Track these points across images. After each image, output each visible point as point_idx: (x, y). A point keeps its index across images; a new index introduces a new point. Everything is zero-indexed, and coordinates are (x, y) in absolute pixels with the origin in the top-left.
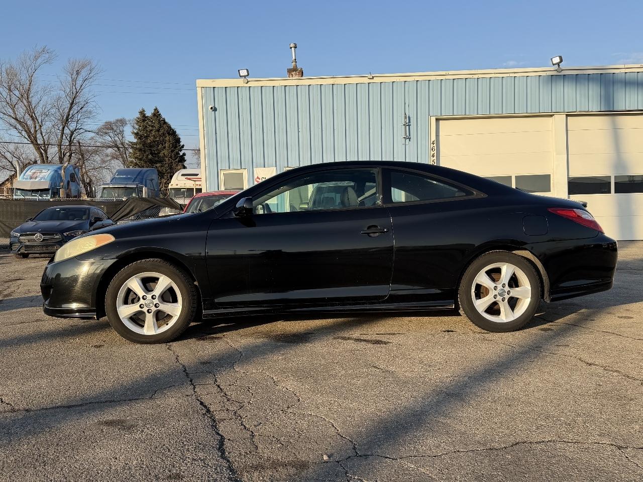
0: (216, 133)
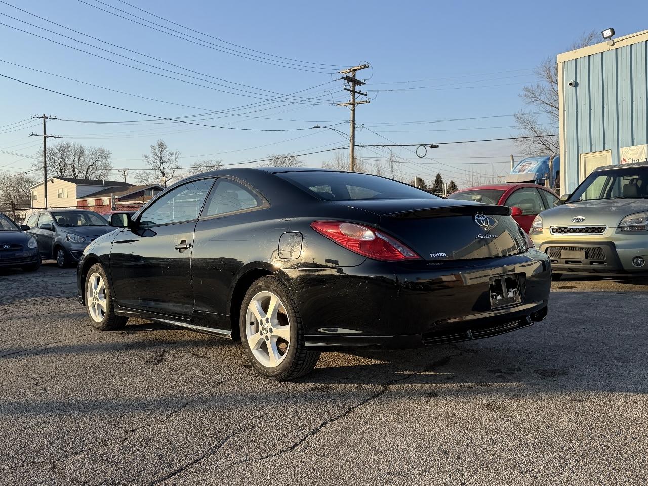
0: (577, 112)
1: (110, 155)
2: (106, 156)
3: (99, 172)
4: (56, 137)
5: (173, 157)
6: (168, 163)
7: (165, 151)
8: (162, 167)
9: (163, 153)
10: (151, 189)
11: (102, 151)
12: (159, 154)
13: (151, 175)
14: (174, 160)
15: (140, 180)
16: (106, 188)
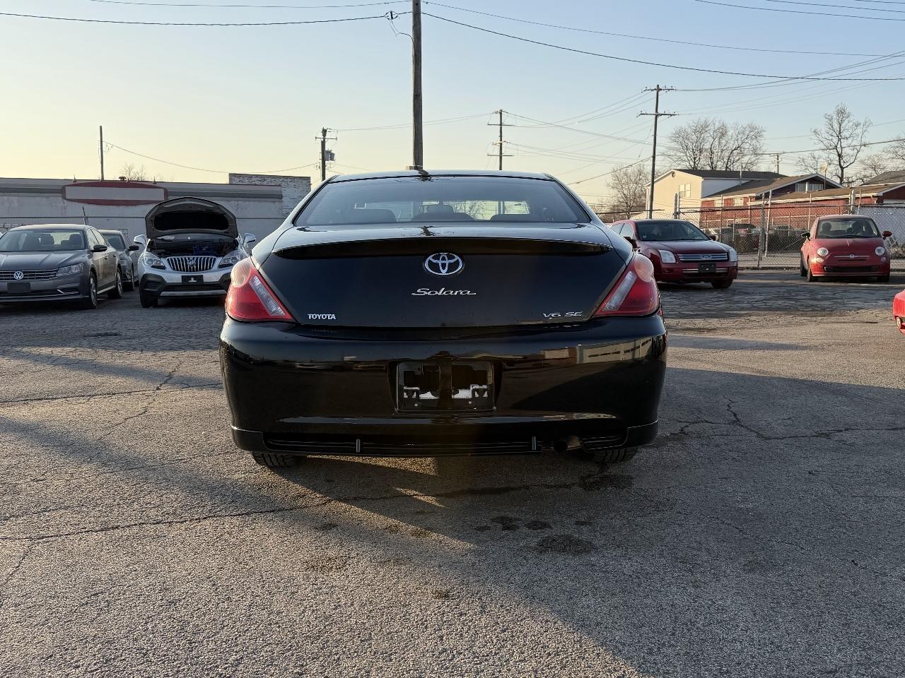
1: (763, 133)
2: (757, 136)
3: (745, 159)
4: (671, 115)
5: (859, 131)
6: (850, 140)
7: (846, 122)
8: (839, 146)
9: (843, 125)
10: (804, 182)
11: (752, 128)
12: (836, 126)
13: (820, 160)
14: (860, 135)
15: (804, 168)
16: (743, 182)
